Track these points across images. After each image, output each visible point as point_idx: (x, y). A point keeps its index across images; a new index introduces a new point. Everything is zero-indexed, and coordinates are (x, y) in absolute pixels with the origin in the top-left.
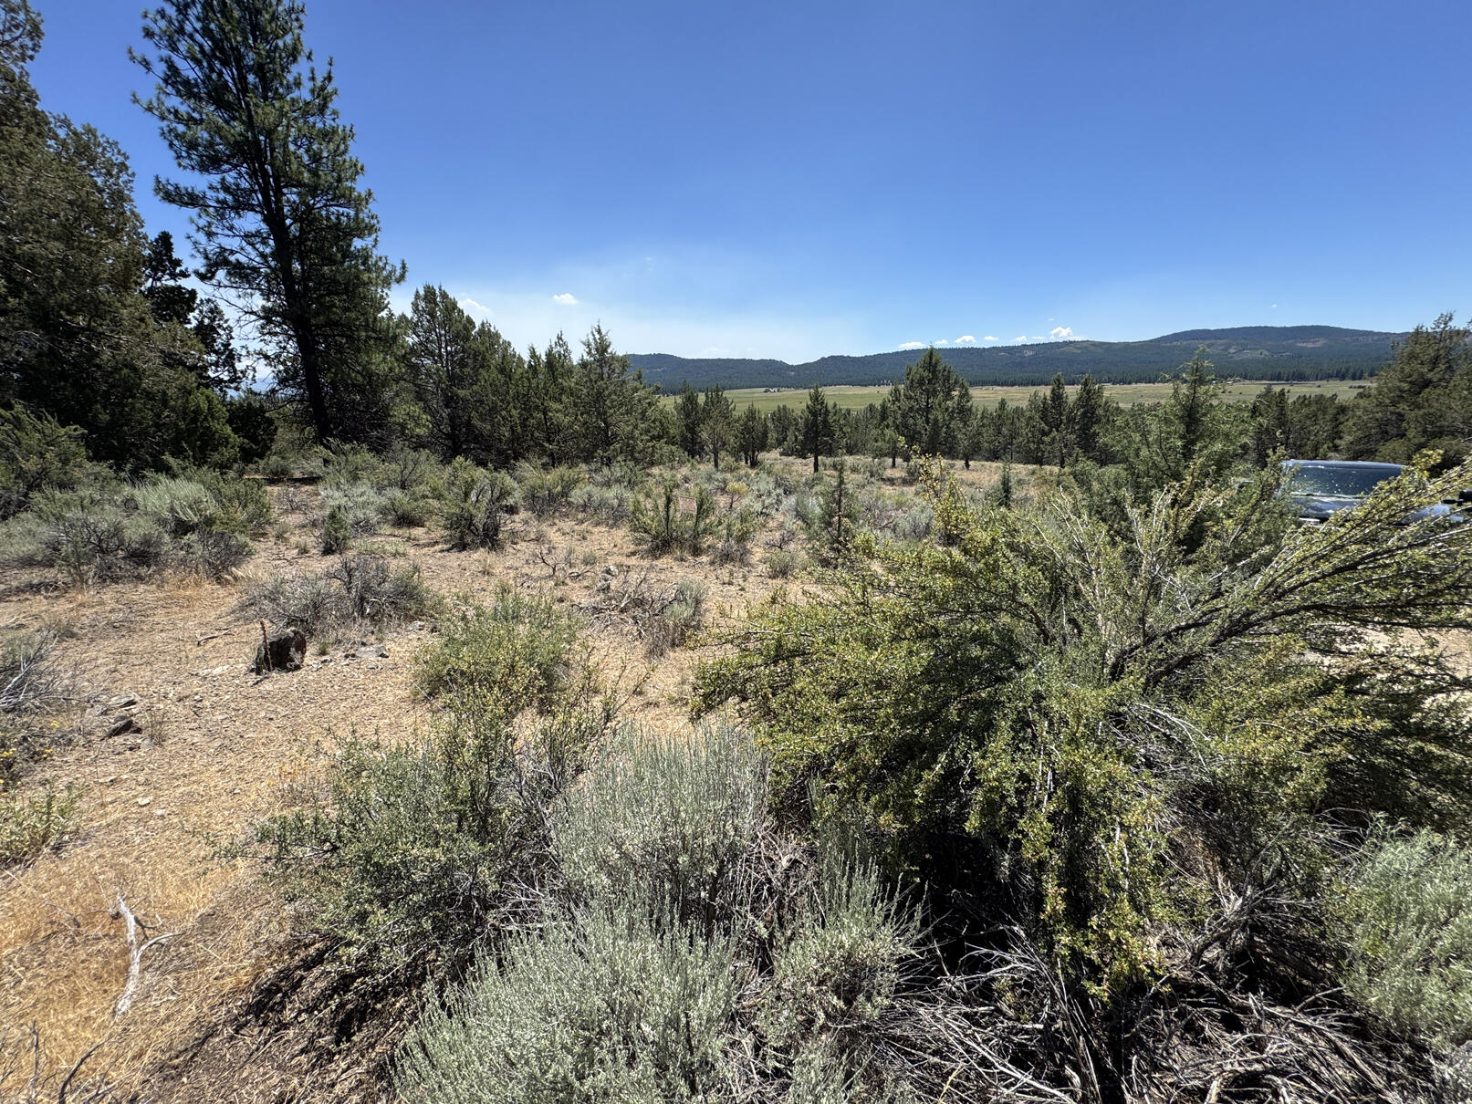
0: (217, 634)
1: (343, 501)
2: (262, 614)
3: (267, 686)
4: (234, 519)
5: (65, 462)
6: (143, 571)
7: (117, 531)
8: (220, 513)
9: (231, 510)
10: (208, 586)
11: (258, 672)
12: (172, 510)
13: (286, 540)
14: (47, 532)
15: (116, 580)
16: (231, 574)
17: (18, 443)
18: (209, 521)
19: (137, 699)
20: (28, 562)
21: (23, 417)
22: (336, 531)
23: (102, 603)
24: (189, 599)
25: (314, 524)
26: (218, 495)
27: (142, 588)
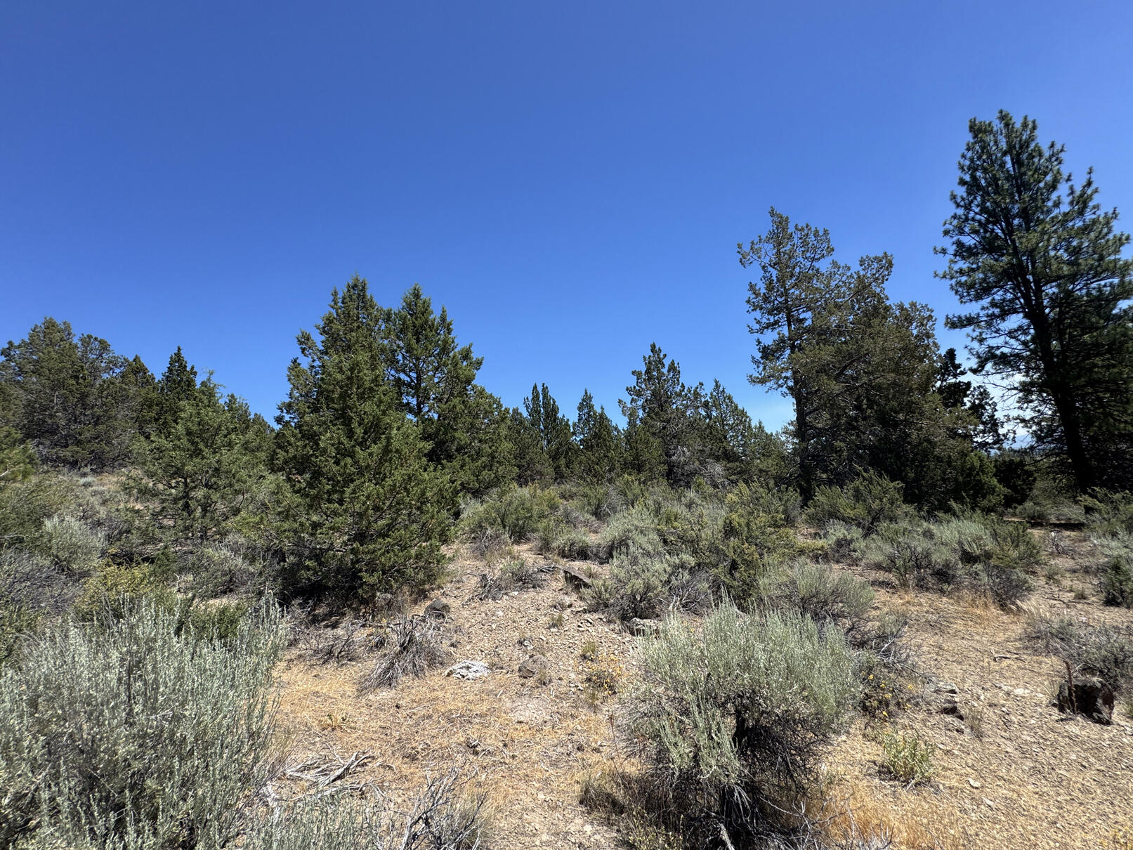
0: (1008, 656)
1: (1123, 552)
2: (1049, 650)
3: (1072, 728)
4: (1008, 556)
5: (892, 504)
6: (945, 587)
7: (927, 555)
8: (997, 549)
9: (1006, 548)
10: (994, 611)
11: (1062, 709)
12: (960, 543)
13: (1057, 582)
14: (888, 549)
15: (927, 590)
16: (1014, 603)
17: (870, 492)
18: (988, 555)
19: (957, 690)
20: (878, 567)
21: (873, 477)
22: (1121, 583)
23: (920, 605)
24: (980, 617)
25: (1087, 571)
26: (995, 535)
27: (945, 599)
